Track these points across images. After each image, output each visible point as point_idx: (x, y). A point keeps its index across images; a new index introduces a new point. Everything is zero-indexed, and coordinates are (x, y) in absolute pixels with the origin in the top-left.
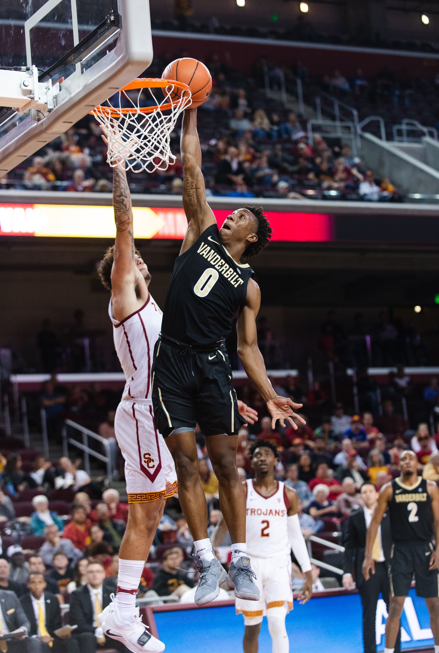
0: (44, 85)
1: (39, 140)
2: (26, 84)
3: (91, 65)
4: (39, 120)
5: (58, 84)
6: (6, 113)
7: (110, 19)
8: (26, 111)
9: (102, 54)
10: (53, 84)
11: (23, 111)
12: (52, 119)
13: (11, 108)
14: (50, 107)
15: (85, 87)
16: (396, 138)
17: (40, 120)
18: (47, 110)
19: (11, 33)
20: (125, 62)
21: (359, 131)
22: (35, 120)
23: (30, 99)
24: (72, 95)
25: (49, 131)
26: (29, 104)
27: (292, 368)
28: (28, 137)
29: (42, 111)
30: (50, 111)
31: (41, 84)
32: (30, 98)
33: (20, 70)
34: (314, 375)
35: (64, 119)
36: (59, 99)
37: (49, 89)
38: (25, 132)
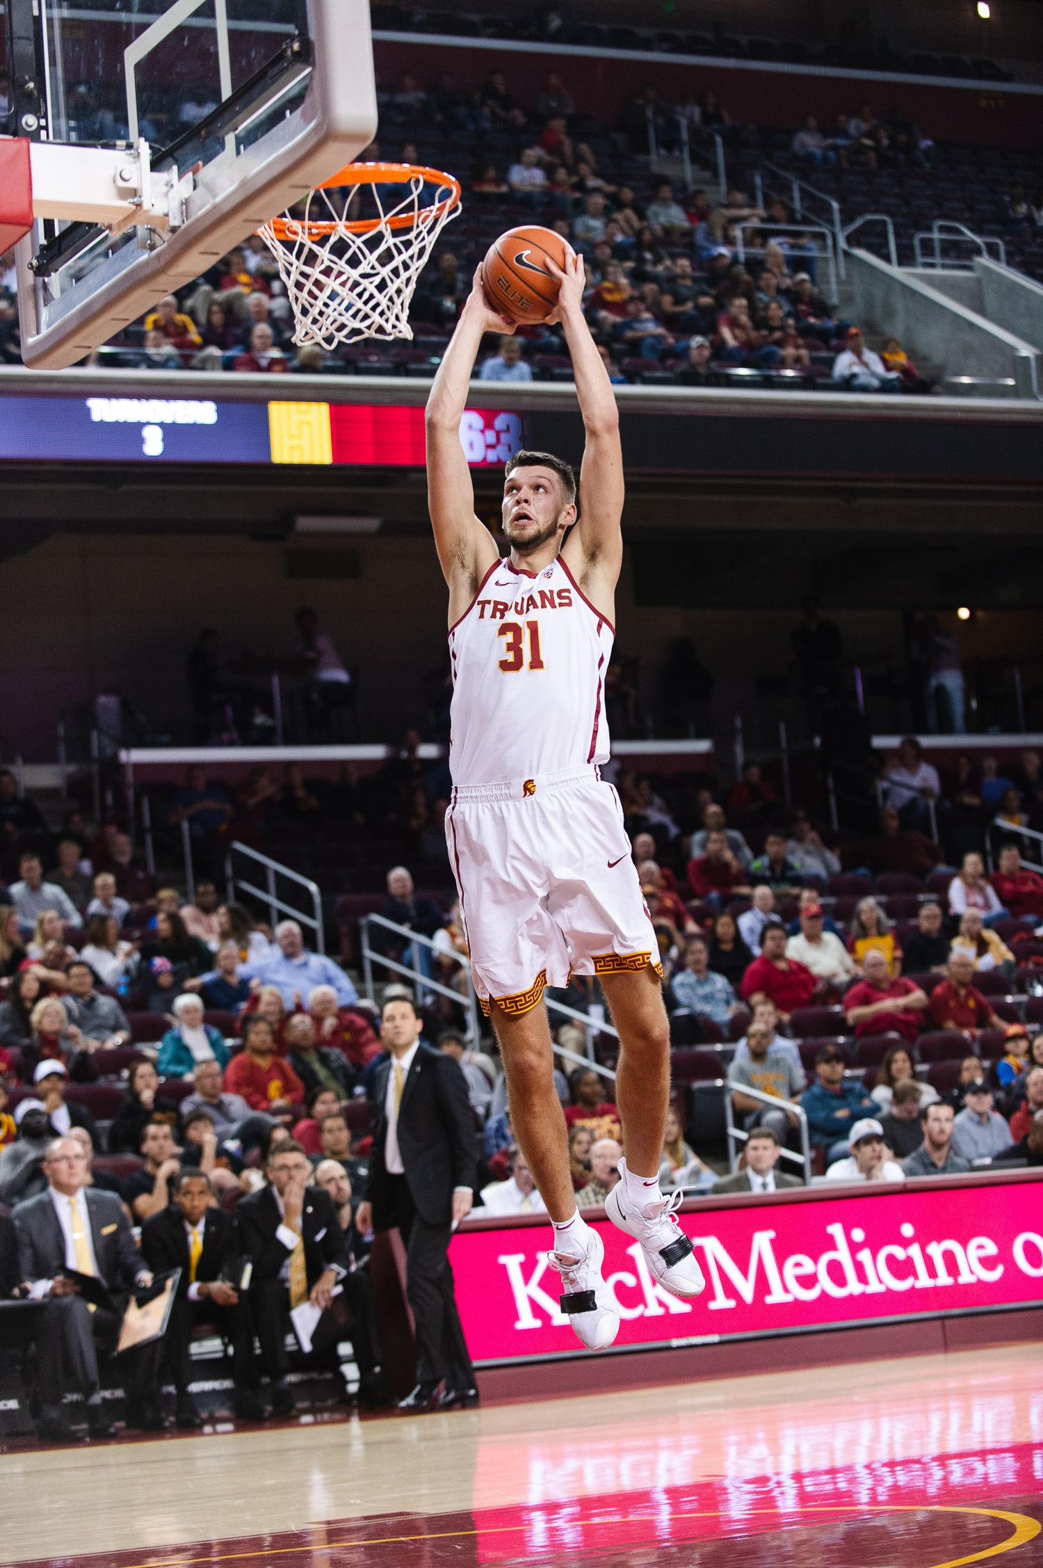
0: (162, 177)
1: (154, 289)
2: (126, 177)
3: (256, 139)
4: (152, 247)
5: (190, 175)
6: (88, 232)
7: (292, 47)
8: (127, 229)
9: (276, 117)
10: (181, 175)
11: (119, 229)
12: (178, 247)
13: (97, 224)
14: (175, 221)
15: (244, 183)
16: (920, 259)
17: (155, 249)
18: (168, 228)
19: (98, 72)
20: (321, 134)
21: (842, 244)
22: (144, 247)
23: (134, 207)
24: (218, 199)
25: (173, 271)
26: (132, 215)
27: (699, 736)
28: (131, 282)
29: (159, 230)
30: (174, 230)
31: (155, 175)
32: (133, 203)
33: (113, 147)
34: (746, 748)
35: (202, 246)
36: (193, 207)
37: (172, 186)
38: (124, 272)
